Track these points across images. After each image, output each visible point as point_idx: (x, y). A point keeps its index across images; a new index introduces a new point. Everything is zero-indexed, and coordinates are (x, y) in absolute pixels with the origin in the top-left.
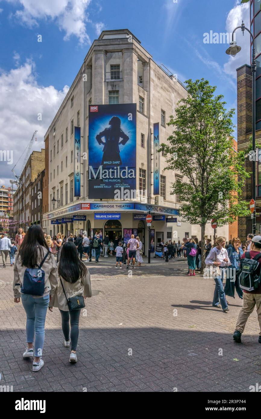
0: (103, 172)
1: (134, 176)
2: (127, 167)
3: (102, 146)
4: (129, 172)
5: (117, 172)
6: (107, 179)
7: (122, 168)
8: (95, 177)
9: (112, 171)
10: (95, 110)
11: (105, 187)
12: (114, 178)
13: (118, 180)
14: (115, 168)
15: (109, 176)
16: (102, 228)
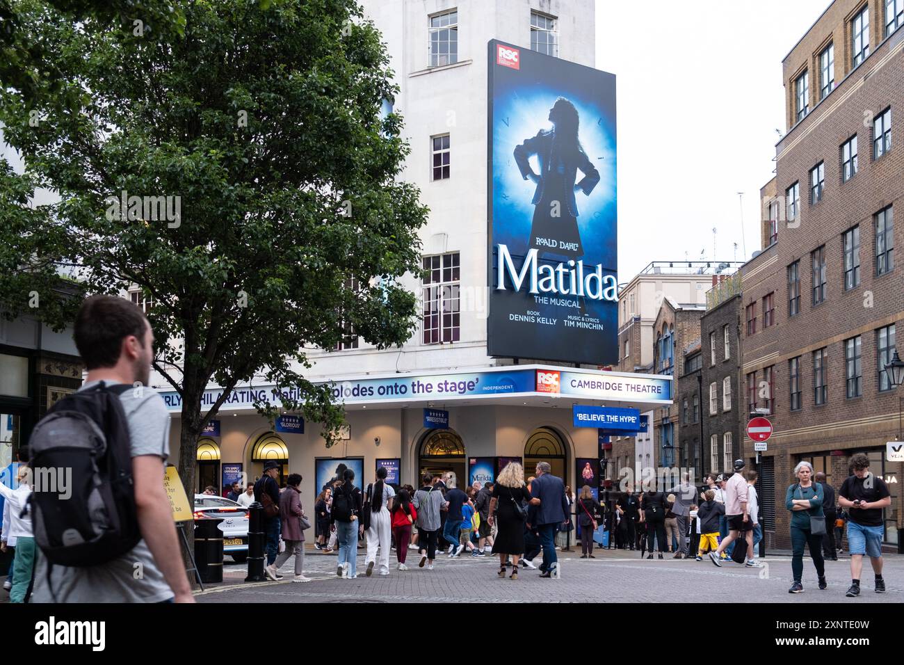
0: (541, 272)
2: (600, 266)
3: (531, 186)
4: (606, 282)
5: (577, 278)
6: (550, 294)
7: (589, 269)
8: (518, 282)
9: (563, 273)
10: (512, 61)
11: (538, 320)
12: (568, 297)
13: (574, 304)
14: (572, 263)
16: (520, 456)
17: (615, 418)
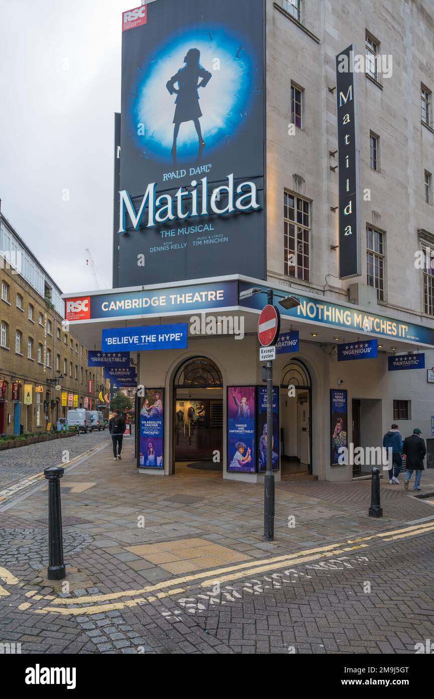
0: (158, 204)
1: (254, 204)
2: (231, 177)
4: (239, 190)
5: (199, 197)
6: (168, 223)
8: (135, 221)
9: (182, 196)
10: (138, 19)
13: (205, 227)
14: (194, 184)
15: (175, 211)
16: (163, 386)
17: (152, 338)
